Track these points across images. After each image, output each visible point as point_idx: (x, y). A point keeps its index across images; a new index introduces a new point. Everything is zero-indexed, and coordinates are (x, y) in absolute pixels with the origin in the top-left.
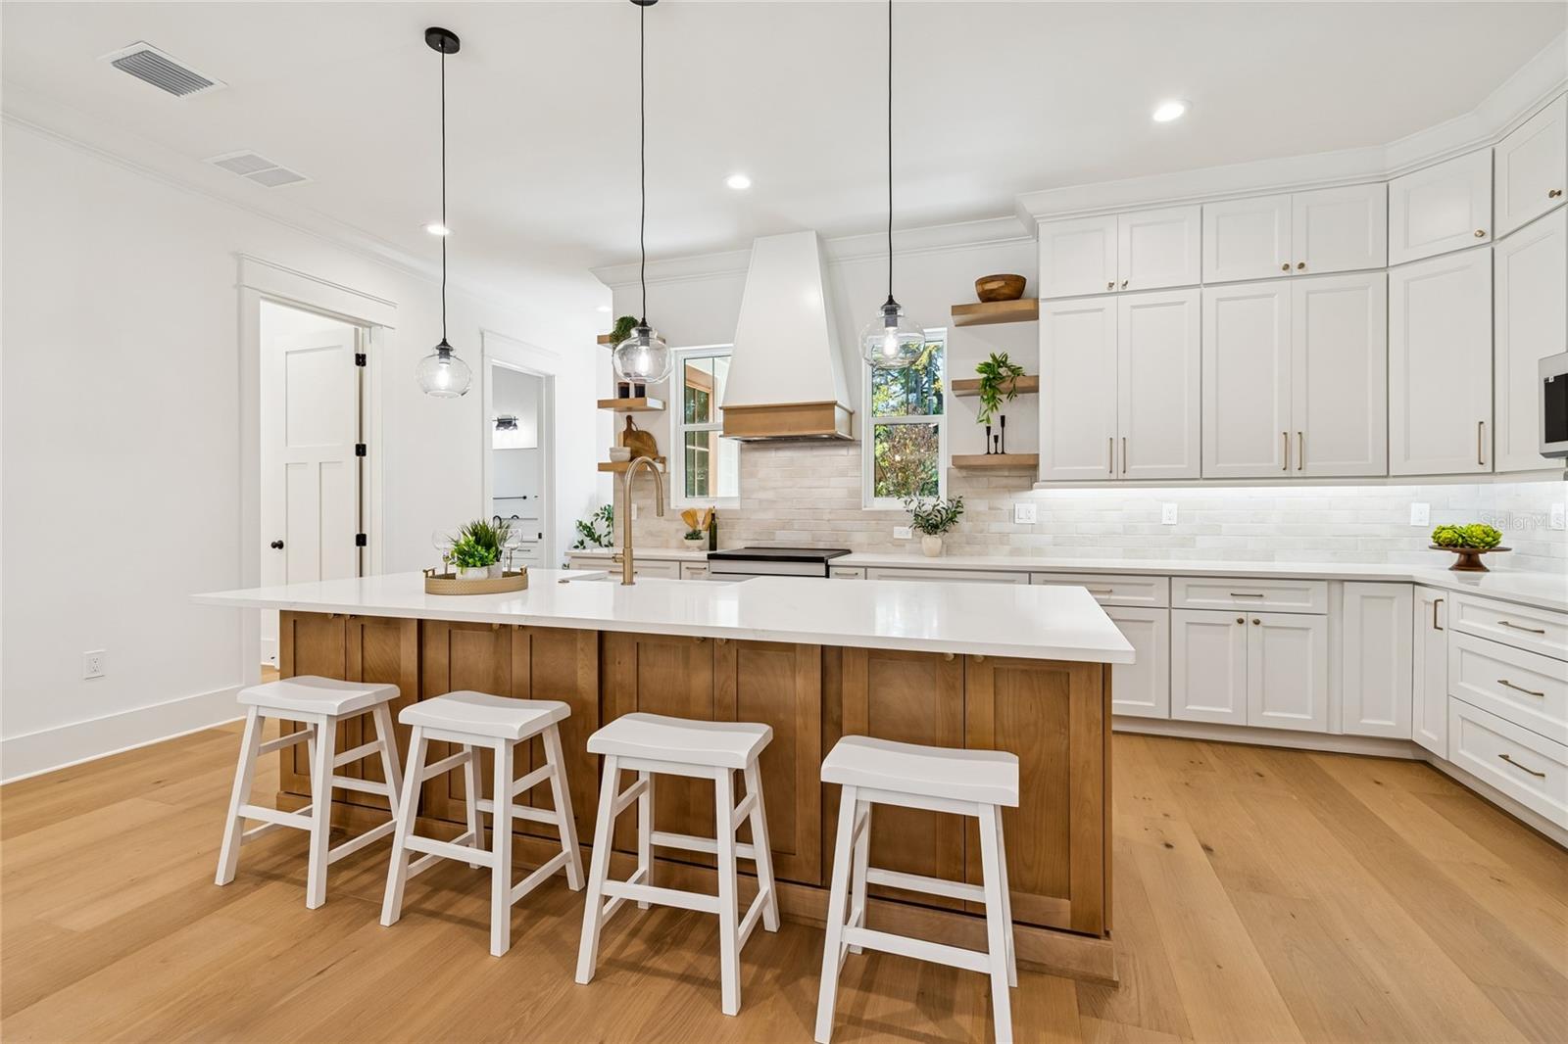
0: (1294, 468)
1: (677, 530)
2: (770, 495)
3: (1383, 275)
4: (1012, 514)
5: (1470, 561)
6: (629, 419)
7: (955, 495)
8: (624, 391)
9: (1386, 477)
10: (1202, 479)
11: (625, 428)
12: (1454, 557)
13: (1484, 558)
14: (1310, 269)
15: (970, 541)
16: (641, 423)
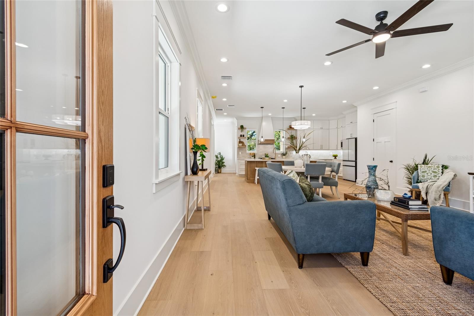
0: (322, 149)
1: (247, 156)
2: (261, 151)
3: (328, 130)
4: (292, 153)
5: (335, 158)
6: (240, 139)
7: (286, 151)
8: (241, 136)
9: (329, 150)
10: (313, 150)
11: (239, 141)
12: (334, 157)
13: (336, 157)
14: (323, 128)
15: (288, 157)
16: (242, 140)
